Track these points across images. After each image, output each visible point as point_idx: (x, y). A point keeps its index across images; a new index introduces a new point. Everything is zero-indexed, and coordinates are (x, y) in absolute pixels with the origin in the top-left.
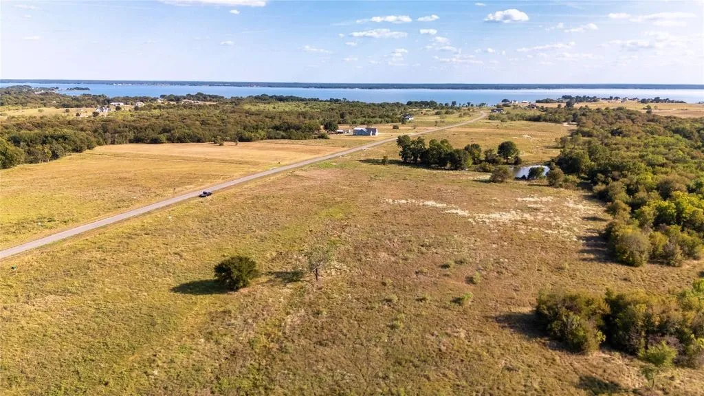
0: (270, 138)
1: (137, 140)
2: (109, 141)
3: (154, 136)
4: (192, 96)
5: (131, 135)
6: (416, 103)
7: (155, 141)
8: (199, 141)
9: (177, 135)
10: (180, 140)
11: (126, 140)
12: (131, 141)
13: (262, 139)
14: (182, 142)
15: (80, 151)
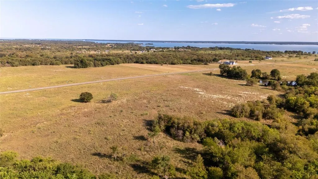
0: (184, 64)
1: (137, 62)
2: (127, 62)
3: (142, 61)
4: (184, 47)
5: (135, 60)
6: (290, 51)
7: (142, 63)
8: (157, 64)
9: (149, 61)
10: (150, 63)
11: (133, 62)
12: (134, 63)
13: (181, 64)
14: (151, 64)
15: (113, 65)
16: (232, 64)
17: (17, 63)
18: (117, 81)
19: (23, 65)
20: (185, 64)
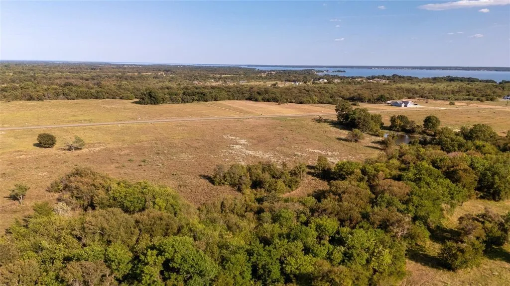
15: (207, 101)
16: (405, 106)
17: (73, 95)
18: (150, 123)
19: (82, 98)
20: (321, 103)
